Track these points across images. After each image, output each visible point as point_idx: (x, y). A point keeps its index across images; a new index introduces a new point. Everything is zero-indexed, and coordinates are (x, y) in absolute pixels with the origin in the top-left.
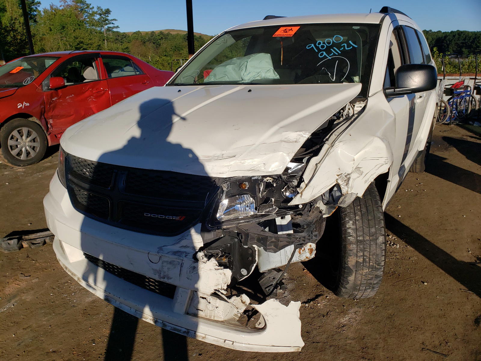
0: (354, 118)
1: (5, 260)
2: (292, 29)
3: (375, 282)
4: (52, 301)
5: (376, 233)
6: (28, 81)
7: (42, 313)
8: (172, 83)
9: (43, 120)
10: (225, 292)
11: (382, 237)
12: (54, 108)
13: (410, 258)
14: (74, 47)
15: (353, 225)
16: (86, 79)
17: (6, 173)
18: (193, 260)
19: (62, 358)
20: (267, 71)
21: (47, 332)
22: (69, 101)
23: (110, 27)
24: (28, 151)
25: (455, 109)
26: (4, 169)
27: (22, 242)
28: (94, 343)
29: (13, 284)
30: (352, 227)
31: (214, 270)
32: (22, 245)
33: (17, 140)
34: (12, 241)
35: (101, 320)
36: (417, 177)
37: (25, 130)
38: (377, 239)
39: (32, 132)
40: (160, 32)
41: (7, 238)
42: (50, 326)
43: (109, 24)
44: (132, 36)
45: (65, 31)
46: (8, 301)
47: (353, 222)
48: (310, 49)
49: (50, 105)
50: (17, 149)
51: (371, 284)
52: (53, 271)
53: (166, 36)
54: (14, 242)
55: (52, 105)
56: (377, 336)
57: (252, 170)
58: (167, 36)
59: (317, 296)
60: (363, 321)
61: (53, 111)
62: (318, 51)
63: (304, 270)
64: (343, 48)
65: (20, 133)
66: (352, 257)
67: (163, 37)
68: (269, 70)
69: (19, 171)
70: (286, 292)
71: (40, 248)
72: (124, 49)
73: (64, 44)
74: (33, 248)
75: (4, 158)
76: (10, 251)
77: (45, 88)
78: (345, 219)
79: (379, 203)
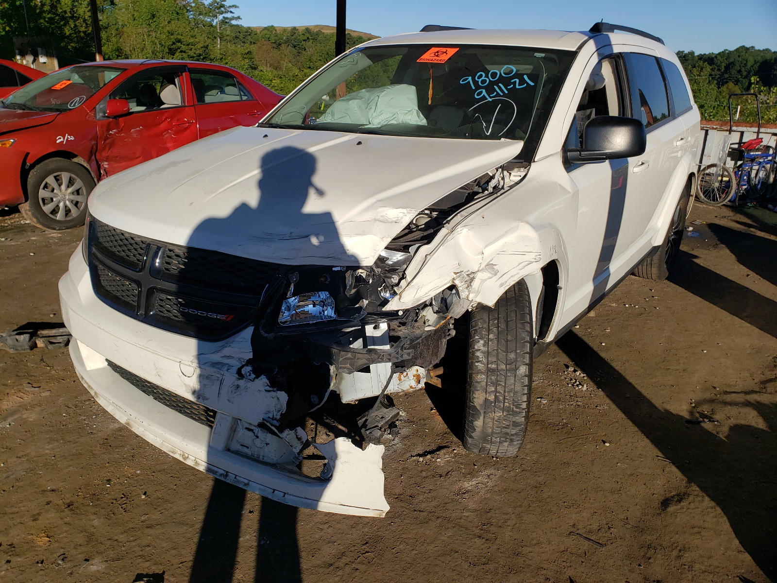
0: (502, 191)
1: (9, 362)
2: (447, 50)
3: (514, 432)
4: (64, 423)
5: (516, 361)
6: (76, 103)
7: (47, 438)
8: (267, 123)
9: (94, 163)
10: (277, 424)
11: (525, 367)
12: (111, 146)
13: (597, 406)
14: (166, 48)
15: (484, 345)
16: (164, 104)
17: (33, 238)
18: (237, 375)
19: (62, 500)
20: (407, 112)
21: (49, 464)
22: (136, 136)
23: (227, 18)
24: (67, 208)
25: (746, 183)
26: (31, 232)
27: (35, 339)
28: (109, 484)
29: (14, 396)
30: (482, 348)
31: (265, 391)
32: (36, 344)
33: (53, 190)
34: (22, 336)
35: (124, 455)
36: (652, 287)
37: (65, 177)
38: (516, 369)
39: (75, 179)
40: (306, 28)
41: (16, 332)
42: (54, 456)
43: (226, 12)
44: (260, 33)
45: (155, 22)
46: (3, 418)
47: (485, 342)
48: (464, 84)
49: (105, 140)
50: (51, 203)
51: (507, 434)
52: (73, 383)
53: (315, 37)
54: (24, 338)
55: (107, 142)
56: (510, 510)
57: (330, 257)
58: (317, 36)
59: (440, 448)
60: (496, 489)
61: (109, 150)
62: (475, 88)
63: (432, 409)
64: (512, 86)
65: (57, 180)
66: (479, 392)
67: (310, 37)
68: (409, 111)
69: (52, 237)
70: (396, 439)
71: (61, 350)
72: (244, 54)
73: (152, 42)
74: (50, 348)
75: (31, 217)
76: (16, 350)
77: (99, 115)
78: (474, 336)
79: (527, 317)
